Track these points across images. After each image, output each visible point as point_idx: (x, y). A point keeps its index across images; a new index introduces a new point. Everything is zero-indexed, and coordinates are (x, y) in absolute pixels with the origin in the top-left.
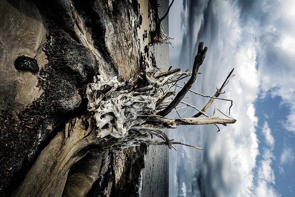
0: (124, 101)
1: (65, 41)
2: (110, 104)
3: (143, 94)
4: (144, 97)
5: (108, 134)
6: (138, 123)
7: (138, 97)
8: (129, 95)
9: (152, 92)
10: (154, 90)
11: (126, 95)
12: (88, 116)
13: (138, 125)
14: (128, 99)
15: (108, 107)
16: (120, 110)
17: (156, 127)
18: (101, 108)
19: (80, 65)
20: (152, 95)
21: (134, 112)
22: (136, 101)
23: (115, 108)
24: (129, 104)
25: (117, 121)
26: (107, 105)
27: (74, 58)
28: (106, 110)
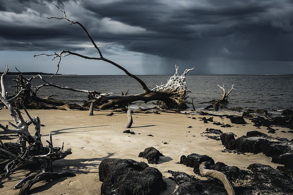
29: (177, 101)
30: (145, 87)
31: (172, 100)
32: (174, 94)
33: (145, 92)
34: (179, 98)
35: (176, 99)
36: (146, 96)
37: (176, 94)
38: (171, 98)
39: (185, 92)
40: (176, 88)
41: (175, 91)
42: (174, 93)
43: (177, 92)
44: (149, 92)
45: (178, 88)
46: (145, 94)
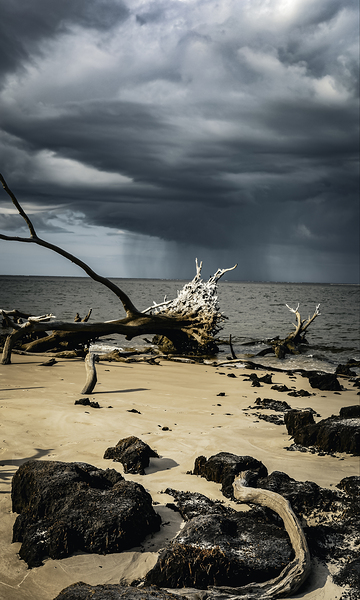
29: (198, 338)
30: (128, 305)
31: (186, 333)
32: (190, 322)
33: (127, 315)
34: (201, 331)
35: (196, 332)
36: (131, 324)
37: (196, 321)
38: (184, 330)
39: (215, 318)
40: (195, 308)
41: (193, 316)
42: (190, 319)
43: (198, 318)
44: (136, 315)
45: (200, 308)
46: (129, 320)
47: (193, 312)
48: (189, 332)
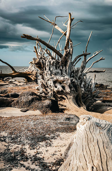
0: (48, 74)
1: (17, 102)
2: (49, 82)
3: (45, 65)
4: (46, 64)
5: (68, 87)
6: (65, 71)
7: (47, 68)
8: (45, 72)
9: (44, 61)
10: (43, 60)
11: (45, 74)
12: (57, 97)
13: (66, 71)
14: (47, 72)
15: (50, 83)
16: (52, 77)
17: (68, 60)
18: (51, 87)
19: (29, 97)
20: (46, 61)
21: (56, 71)
22: (48, 69)
23: (51, 79)
24: (49, 72)
25: (59, 79)
26: (49, 83)
27: (26, 98)
28: (52, 84)
30: (13, 69)
31: (29, 77)
33: (13, 72)
34: (33, 76)
35: (32, 77)
37: (32, 74)
38: (29, 76)
39: (36, 73)
40: (32, 70)
41: (31, 72)
42: (31, 73)
43: (32, 73)
44: (15, 72)
45: (33, 70)
46: (13, 73)
47: (31, 71)
48: (30, 77)
